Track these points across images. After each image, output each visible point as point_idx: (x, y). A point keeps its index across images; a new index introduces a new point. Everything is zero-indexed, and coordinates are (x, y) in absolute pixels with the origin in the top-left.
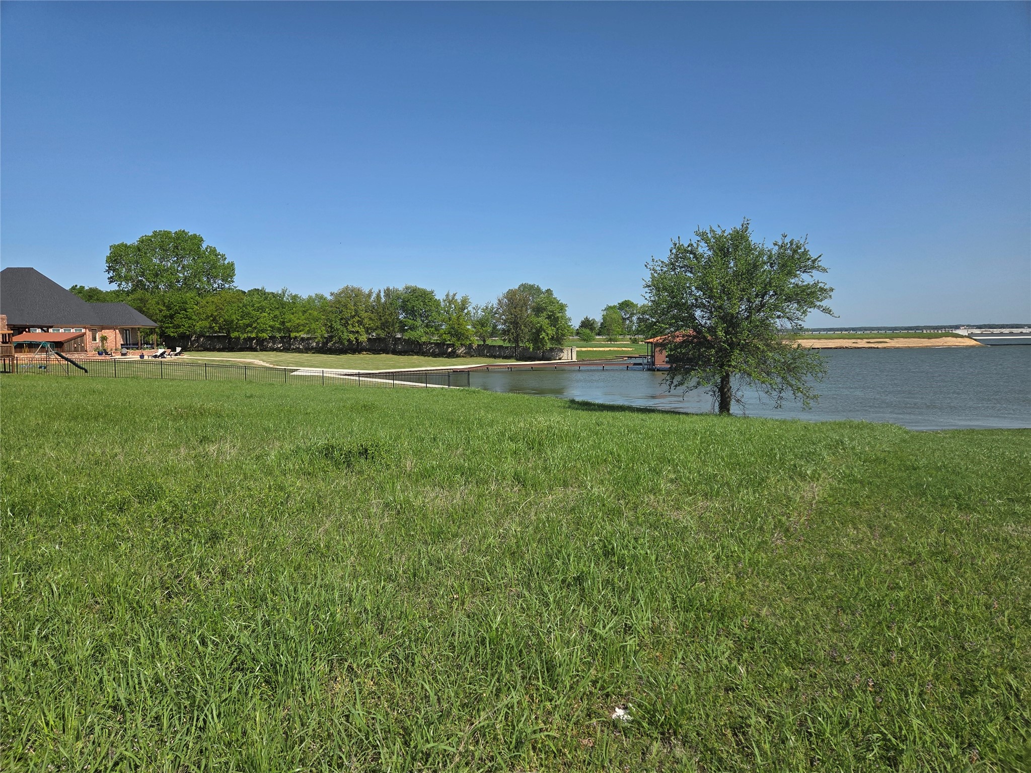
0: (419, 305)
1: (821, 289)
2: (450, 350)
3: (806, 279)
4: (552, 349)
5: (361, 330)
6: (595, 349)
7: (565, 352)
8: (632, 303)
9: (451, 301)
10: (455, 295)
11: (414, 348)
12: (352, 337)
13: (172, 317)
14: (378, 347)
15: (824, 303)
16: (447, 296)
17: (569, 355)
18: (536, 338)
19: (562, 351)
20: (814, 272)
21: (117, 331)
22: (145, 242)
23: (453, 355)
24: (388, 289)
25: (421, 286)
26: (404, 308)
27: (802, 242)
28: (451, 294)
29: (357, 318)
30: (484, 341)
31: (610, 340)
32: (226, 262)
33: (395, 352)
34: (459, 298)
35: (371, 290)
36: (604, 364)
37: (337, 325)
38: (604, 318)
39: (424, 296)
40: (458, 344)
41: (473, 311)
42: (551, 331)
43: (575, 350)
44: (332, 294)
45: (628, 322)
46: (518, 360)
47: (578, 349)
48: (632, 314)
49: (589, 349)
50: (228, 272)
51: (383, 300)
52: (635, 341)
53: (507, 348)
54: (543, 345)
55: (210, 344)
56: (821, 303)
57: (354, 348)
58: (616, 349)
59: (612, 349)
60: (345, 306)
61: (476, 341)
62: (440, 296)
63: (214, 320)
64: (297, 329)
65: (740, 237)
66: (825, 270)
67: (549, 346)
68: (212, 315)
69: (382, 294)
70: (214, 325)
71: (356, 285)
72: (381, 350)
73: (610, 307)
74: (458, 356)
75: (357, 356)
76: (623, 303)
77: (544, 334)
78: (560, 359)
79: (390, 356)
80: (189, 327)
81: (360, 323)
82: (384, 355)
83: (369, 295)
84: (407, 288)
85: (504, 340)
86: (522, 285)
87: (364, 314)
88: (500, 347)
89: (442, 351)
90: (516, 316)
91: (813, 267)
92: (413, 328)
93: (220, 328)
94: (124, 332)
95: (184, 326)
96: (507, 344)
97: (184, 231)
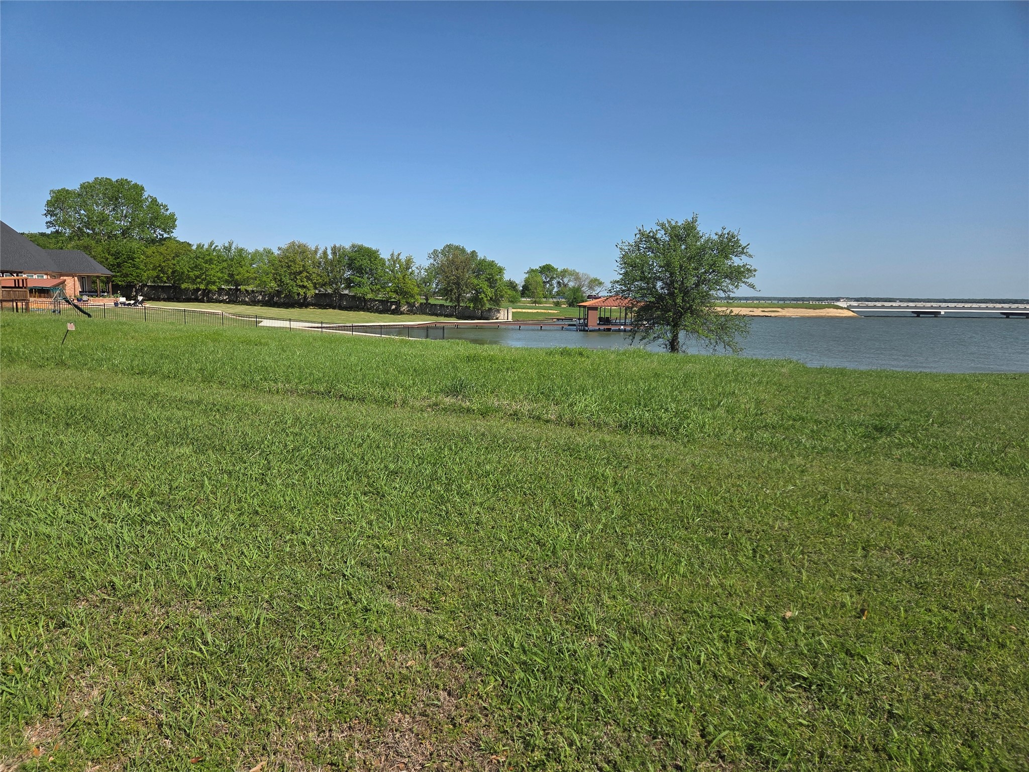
0: (365, 262)
1: (749, 270)
2: (394, 307)
3: (736, 261)
4: (490, 309)
5: (309, 285)
6: (524, 310)
7: (502, 312)
8: (553, 268)
9: (395, 260)
10: (399, 255)
11: (358, 304)
12: (301, 291)
13: (119, 265)
14: (324, 302)
15: (750, 280)
16: (392, 255)
17: (505, 315)
18: (476, 299)
19: (498, 311)
20: (743, 257)
21: (76, 278)
22: (85, 188)
23: (397, 312)
24: (335, 247)
25: (367, 245)
26: (350, 266)
27: (736, 233)
28: (396, 254)
29: (305, 274)
30: (427, 299)
31: (535, 302)
32: (168, 213)
33: (341, 308)
34: (403, 258)
35: (317, 247)
36: (540, 324)
37: (287, 280)
38: (526, 281)
39: (371, 255)
40: (403, 301)
41: (417, 271)
42: (490, 292)
43: (511, 310)
44: (279, 249)
45: (548, 285)
46: (459, 318)
47: (514, 310)
48: (552, 278)
49: (519, 310)
50: (169, 223)
51: (330, 256)
52: (557, 304)
53: (447, 306)
54: (482, 306)
55: (154, 294)
56: (747, 280)
57: (303, 304)
58: (543, 311)
59: (539, 311)
60: (294, 261)
61: (421, 300)
62: (385, 255)
63: (162, 271)
64: (246, 282)
65: (690, 228)
66: (750, 256)
67: (488, 306)
68: (160, 266)
69: (329, 252)
70: (162, 275)
71: (303, 241)
72: (327, 305)
73: (532, 270)
74: (402, 313)
75: (304, 311)
76: (544, 267)
77: (483, 295)
78: (497, 319)
79: (337, 311)
80: (138, 276)
81: (308, 278)
82: (331, 310)
83: (316, 252)
84: (353, 246)
85: (446, 300)
86: (447, 246)
87: (311, 269)
88: (441, 306)
89: (385, 308)
90: (458, 277)
91: (742, 253)
92: (359, 285)
93: (168, 278)
95: (132, 275)
96: (448, 303)
97: (126, 180)
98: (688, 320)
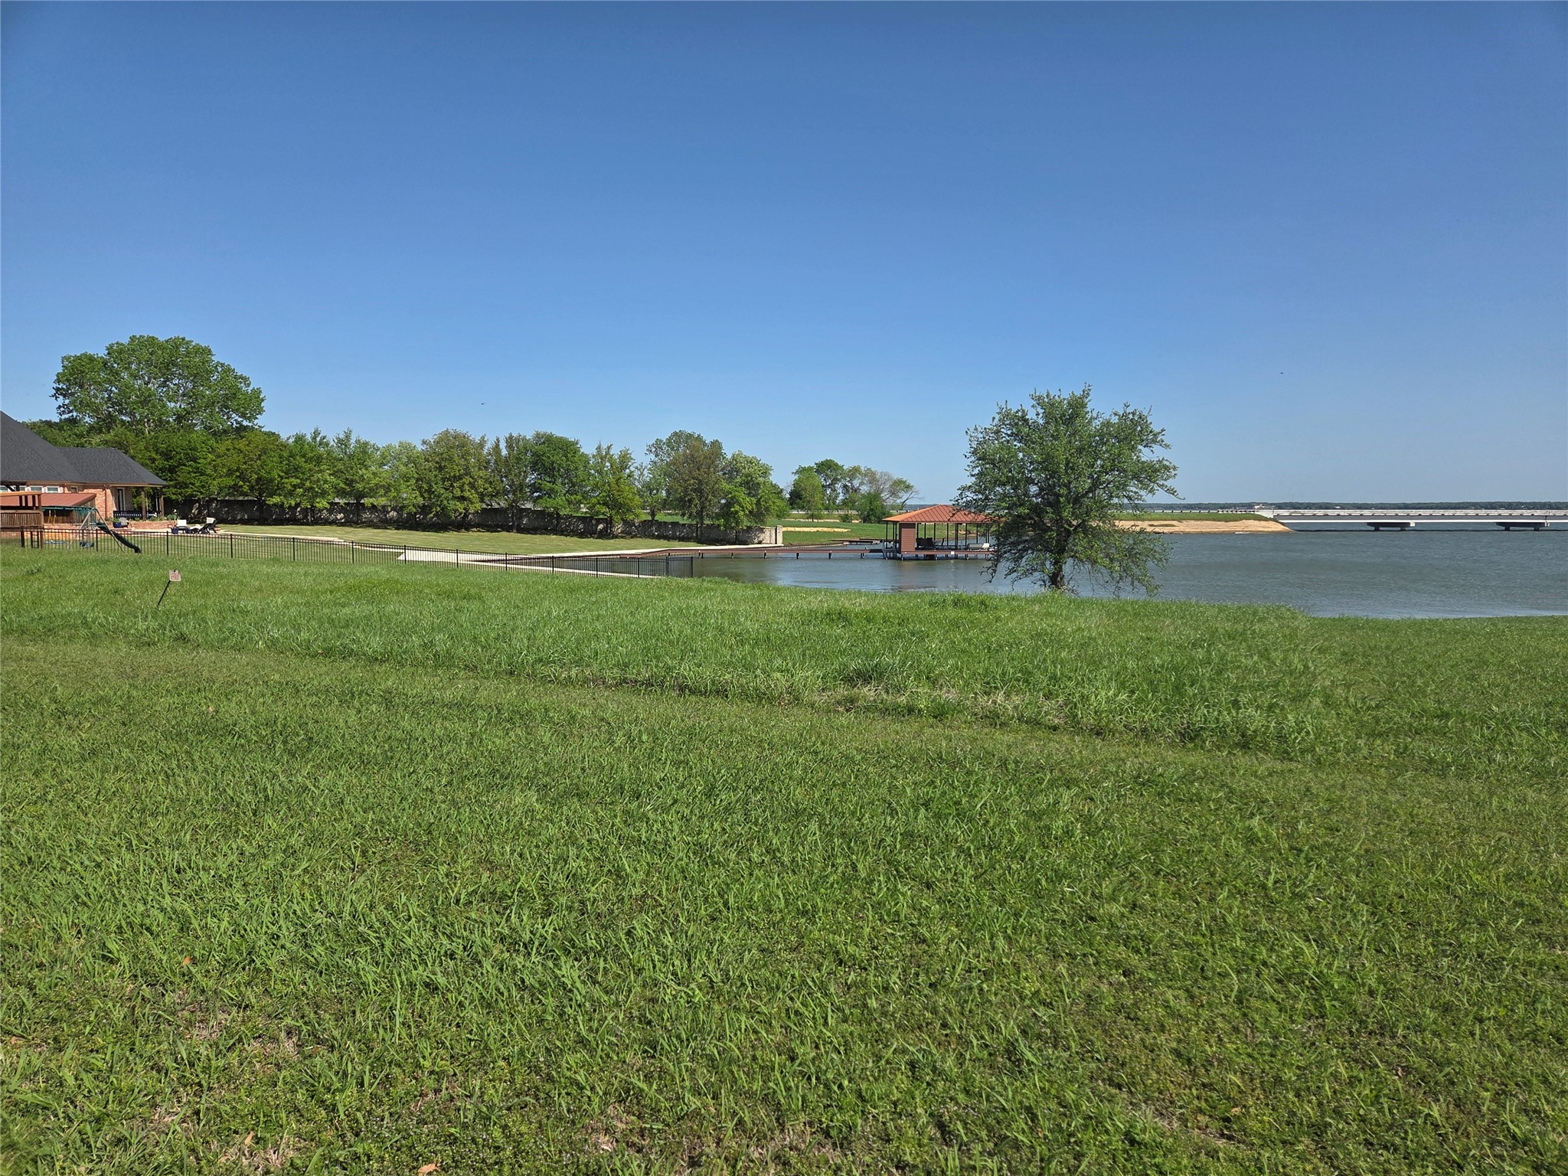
0: (558, 458)
1: (1167, 468)
2: (601, 527)
3: (1146, 455)
4: (749, 528)
5: (473, 496)
6: (797, 529)
7: (767, 533)
8: (836, 465)
9: (603, 455)
10: (609, 448)
11: (547, 524)
12: (460, 506)
13: (172, 469)
14: (493, 521)
15: (1169, 483)
16: (599, 448)
17: (771, 537)
18: (727, 512)
19: (762, 531)
20: (1156, 447)
21: (108, 491)
22: (117, 352)
23: (606, 535)
24: (511, 437)
25: (559, 432)
26: (534, 466)
27: (1145, 413)
28: (604, 446)
29: (467, 480)
30: (653, 514)
31: (812, 517)
32: (251, 388)
33: (521, 530)
34: (615, 452)
35: (483, 437)
36: (828, 549)
37: (438, 489)
38: (796, 484)
39: (567, 448)
40: (617, 518)
41: (636, 474)
42: (749, 502)
43: (781, 530)
44: (424, 442)
45: (829, 491)
46: (700, 542)
47: (785, 529)
48: (835, 480)
49: (792, 529)
50: (253, 404)
51: (504, 452)
52: (846, 519)
53: (684, 525)
54: (737, 523)
55: (227, 512)
56: (1165, 483)
57: (462, 525)
58: (825, 529)
59: (820, 529)
60: (451, 459)
61: (645, 516)
62: (588, 448)
63: (242, 477)
64: (372, 492)
66: (1167, 446)
67: (746, 523)
68: (238, 470)
69: (503, 445)
70: (241, 483)
71: (462, 429)
72: (498, 526)
73: (804, 469)
74: (614, 537)
75: (464, 535)
76: (822, 464)
77: (737, 508)
78: (760, 543)
79: (514, 535)
80: (203, 487)
81: (472, 486)
82: (504, 534)
83: (481, 445)
84: (538, 436)
85: (683, 515)
86: (676, 433)
87: (474, 471)
88: (675, 524)
89: (589, 528)
90: (700, 481)
91: (1154, 441)
92: (550, 493)
93: (252, 488)
94: (117, 492)
95: (193, 484)
96: (684, 521)
97: (183, 339)
98: (1079, 543)
